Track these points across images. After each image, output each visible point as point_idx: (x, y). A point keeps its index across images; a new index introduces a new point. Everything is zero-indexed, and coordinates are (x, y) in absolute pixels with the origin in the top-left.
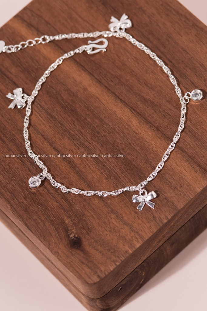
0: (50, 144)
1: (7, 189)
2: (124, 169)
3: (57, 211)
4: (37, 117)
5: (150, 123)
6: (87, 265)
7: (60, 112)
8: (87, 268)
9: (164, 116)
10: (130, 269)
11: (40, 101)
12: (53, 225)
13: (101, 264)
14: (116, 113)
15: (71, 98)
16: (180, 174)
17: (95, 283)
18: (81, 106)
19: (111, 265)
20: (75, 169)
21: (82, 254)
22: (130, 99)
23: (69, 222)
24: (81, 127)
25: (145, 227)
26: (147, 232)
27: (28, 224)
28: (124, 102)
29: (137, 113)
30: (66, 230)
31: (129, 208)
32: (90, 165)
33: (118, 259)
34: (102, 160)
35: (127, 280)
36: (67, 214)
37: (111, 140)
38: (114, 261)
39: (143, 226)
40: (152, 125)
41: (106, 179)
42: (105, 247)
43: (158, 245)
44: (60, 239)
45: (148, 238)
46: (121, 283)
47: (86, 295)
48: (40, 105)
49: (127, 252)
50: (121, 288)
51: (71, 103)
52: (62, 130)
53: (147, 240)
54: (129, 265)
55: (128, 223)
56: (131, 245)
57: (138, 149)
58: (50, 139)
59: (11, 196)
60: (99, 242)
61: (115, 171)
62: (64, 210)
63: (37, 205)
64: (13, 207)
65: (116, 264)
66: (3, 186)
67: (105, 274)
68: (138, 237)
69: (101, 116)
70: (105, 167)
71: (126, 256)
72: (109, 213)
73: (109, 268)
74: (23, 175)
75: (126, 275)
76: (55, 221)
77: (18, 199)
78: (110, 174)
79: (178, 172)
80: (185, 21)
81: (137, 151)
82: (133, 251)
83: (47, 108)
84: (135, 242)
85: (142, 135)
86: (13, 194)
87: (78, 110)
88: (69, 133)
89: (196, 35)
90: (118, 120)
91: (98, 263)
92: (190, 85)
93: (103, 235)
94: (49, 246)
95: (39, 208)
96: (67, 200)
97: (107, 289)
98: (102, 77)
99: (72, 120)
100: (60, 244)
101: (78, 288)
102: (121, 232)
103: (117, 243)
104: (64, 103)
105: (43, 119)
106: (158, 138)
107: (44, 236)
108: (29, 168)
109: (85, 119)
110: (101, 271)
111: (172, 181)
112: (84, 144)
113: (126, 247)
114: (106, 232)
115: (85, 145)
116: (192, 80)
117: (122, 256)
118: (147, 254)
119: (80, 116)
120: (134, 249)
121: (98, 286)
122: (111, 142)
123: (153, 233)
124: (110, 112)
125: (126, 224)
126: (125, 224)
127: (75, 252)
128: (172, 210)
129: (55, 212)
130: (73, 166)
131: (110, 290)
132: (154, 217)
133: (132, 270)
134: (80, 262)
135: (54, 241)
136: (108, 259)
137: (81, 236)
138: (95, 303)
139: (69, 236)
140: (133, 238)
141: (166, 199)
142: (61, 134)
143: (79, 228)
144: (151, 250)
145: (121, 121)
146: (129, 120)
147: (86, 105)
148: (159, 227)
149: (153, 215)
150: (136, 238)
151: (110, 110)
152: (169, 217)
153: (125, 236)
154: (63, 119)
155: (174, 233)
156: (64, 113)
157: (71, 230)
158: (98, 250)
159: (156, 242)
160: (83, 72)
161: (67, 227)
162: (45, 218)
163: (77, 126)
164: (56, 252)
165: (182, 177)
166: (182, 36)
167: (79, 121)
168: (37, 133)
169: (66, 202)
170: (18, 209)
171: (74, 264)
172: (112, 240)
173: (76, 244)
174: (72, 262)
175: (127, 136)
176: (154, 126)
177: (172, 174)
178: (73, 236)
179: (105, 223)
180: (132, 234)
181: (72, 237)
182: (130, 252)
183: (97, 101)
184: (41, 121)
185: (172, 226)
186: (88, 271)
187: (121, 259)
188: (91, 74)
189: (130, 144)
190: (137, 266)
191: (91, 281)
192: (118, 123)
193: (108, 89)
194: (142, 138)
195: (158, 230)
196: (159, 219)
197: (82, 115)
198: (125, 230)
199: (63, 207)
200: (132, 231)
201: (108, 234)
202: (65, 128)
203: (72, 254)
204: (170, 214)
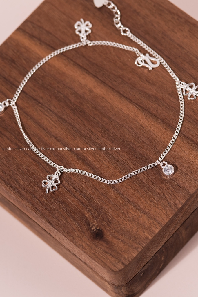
0: (63, 145)
1: (28, 191)
2: (136, 162)
3: (77, 207)
4: (48, 122)
5: (156, 116)
6: (111, 254)
7: (70, 114)
8: (111, 257)
9: (168, 108)
10: (151, 254)
11: (49, 106)
12: (74, 220)
13: (124, 252)
14: (122, 110)
15: (78, 101)
16: (189, 161)
17: (120, 271)
18: (88, 107)
19: (133, 251)
20: (89, 166)
21: (105, 245)
22: (134, 96)
23: (89, 216)
24: (91, 126)
25: (162, 213)
26: (164, 218)
27: (51, 222)
28: (129, 99)
29: (142, 108)
30: (88, 224)
31: (144, 197)
32: (103, 160)
33: (139, 246)
34: (114, 155)
35: (148, 265)
36: (87, 208)
37: (120, 136)
38: (135, 248)
39: (160, 212)
40: (158, 118)
41: (120, 172)
42: (126, 236)
43: (174, 229)
44: (83, 232)
45: (166, 223)
46: (144, 268)
47: (112, 283)
48: (50, 110)
49: (147, 238)
50: (144, 274)
51: (79, 105)
52: (74, 130)
53: (165, 225)
54: (150, 251)
55: (145, 212)
56: (150, 232)
57: (147, 141)
58: (63, 140)
59: (32, 197)
60: (119, 231)
61: (128, 164)
62: (84, 205)
63: (58, 203)
64: (35, 207)
65: (138, 251)
66: (23, 189)
67: (129, 261)
68: (156, 223)
69: (109, 114)
70: (118, 161)
71: (147, 242)
72: (126, 204)
73: (132, 254)
74: (41, 176)
75: (147, 260)
76: (76, 216)
77: (39, 199)
78: (123, 167)
79: (186, 159)
80: (178, 19)
81: (146, 143)
82: (153, 237)
83: (57, 112)
84: (154, 229)
85: (149, 128)
86: (33, 195)
87: (87, 111)
88: (81, 133)
89: (189, 31)
90: (125, 116)
91: (121, 252)
92: (189, 78)
93: (123, 225)
94: (73, 240)
95: (60, 206)
96: (86, 195)
97: (131, 276)
98: (106, 78)
99: (82, 120)
100: (83, 237)
101: (104, 277)
102: (140, 220)
103: (137, 231)
104: (72, 105)
105: (54, 122)
106: (164, 130)
107: (67, 231)
108: (46, 169)
109: (94, 118)
110: (125, 258)
111: (182, 168)
112: (95, 142)
113: (145, 234)
114: (126, 222)
115: (97, 143)
116: (190, 73)
117: (143, 243)
118: (165, 239)
119: (89, 116)
120: (154, 235)
121: (123, 272)
122: (121, 137)
123: (170, 218)
124: (116, 109)
125: (144, 212)
126: (142, 212)
127: (98, 244)
128: (185, 195)
129: (75, 207)
130: (87, 163)
131: (134, 276)
132: (169, 203)
133: (152, 256)
134: (104, 252)
135: (77, 235)
136: (130, 246)
137: (102, 228)
138: (120, 290)
139: (90, 229)
140: (152, 224)
141: (178, 185)
142: (73, 135)
143: (99, 220)
144: (169, 235)
145: (128, 117)
146: (135, 115)
147: (93, 105)
148: (174, 212)
149: (168, 201)
150: (155, 224)
151: (116, 108)
152: (183, 202)
153: (143, 224)
154: (73, 121)
155: (188, 217)
156: (74, 115)
157: (92, 223)
158: (120, 239)
159: (172, 227)
160: (87, 75)
161: (89, 221)
162: (66, 214)
163: (87, 126)
164: (80, 245)
165: (191, 164)
166: (176, 33)
167: (88, 121)
168: (50, 136)
169: (84, 198)
170: (40, 208)
171: (99, 255)
172: (132, 229)
173: (98, 235)
174: (96, 253)
175: (135, 131)
176: (159, 119)
177: (182, 162)
178: (95, 228)
179: (123, 213)
180: (150, 221)
181: (94, 230)
182: (150, 238)
183: (103, 101)
184: (53, 124)
185: (186, 211)
186: (113, 259)
187: (142, 245)
188: (94, 76)
189: (139, 138)
190: (156, 251)
191: (116, 268)
192: (125, 120)
193: (113, 89)
194: (150, 131)
195: (174, 215)
196: (173, 204)
197: (90, 115)
198: (143, 218)
199: (82, 203)
200: (150, 218)
201: (127, 223)
202: (76, 129)
203: (96, 245)
204: (184, 199)
